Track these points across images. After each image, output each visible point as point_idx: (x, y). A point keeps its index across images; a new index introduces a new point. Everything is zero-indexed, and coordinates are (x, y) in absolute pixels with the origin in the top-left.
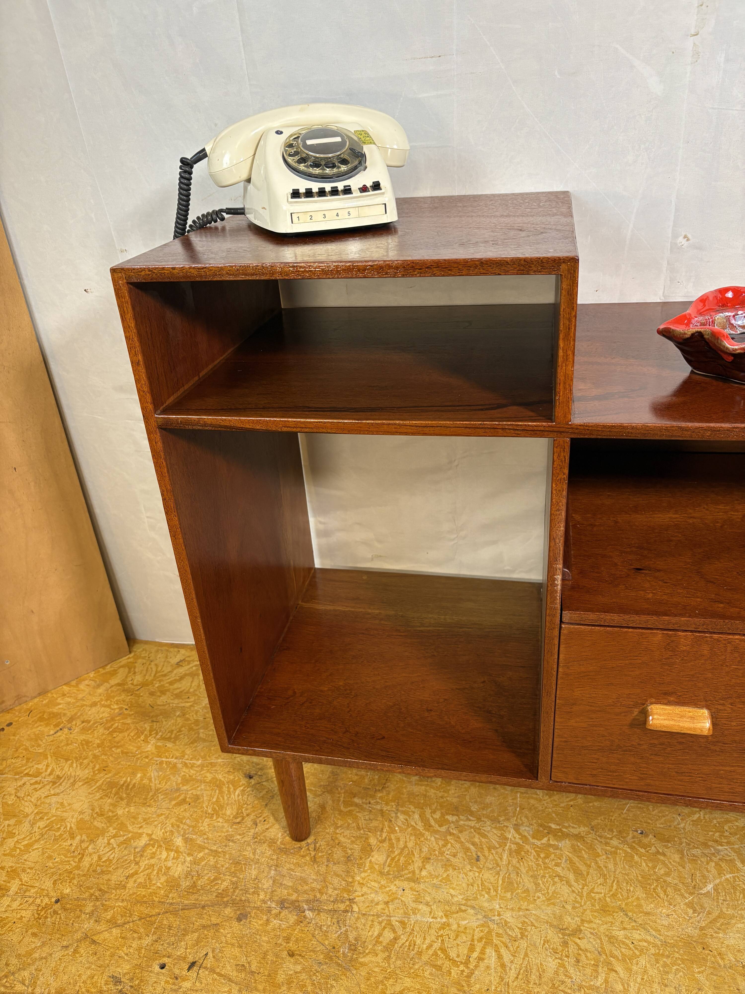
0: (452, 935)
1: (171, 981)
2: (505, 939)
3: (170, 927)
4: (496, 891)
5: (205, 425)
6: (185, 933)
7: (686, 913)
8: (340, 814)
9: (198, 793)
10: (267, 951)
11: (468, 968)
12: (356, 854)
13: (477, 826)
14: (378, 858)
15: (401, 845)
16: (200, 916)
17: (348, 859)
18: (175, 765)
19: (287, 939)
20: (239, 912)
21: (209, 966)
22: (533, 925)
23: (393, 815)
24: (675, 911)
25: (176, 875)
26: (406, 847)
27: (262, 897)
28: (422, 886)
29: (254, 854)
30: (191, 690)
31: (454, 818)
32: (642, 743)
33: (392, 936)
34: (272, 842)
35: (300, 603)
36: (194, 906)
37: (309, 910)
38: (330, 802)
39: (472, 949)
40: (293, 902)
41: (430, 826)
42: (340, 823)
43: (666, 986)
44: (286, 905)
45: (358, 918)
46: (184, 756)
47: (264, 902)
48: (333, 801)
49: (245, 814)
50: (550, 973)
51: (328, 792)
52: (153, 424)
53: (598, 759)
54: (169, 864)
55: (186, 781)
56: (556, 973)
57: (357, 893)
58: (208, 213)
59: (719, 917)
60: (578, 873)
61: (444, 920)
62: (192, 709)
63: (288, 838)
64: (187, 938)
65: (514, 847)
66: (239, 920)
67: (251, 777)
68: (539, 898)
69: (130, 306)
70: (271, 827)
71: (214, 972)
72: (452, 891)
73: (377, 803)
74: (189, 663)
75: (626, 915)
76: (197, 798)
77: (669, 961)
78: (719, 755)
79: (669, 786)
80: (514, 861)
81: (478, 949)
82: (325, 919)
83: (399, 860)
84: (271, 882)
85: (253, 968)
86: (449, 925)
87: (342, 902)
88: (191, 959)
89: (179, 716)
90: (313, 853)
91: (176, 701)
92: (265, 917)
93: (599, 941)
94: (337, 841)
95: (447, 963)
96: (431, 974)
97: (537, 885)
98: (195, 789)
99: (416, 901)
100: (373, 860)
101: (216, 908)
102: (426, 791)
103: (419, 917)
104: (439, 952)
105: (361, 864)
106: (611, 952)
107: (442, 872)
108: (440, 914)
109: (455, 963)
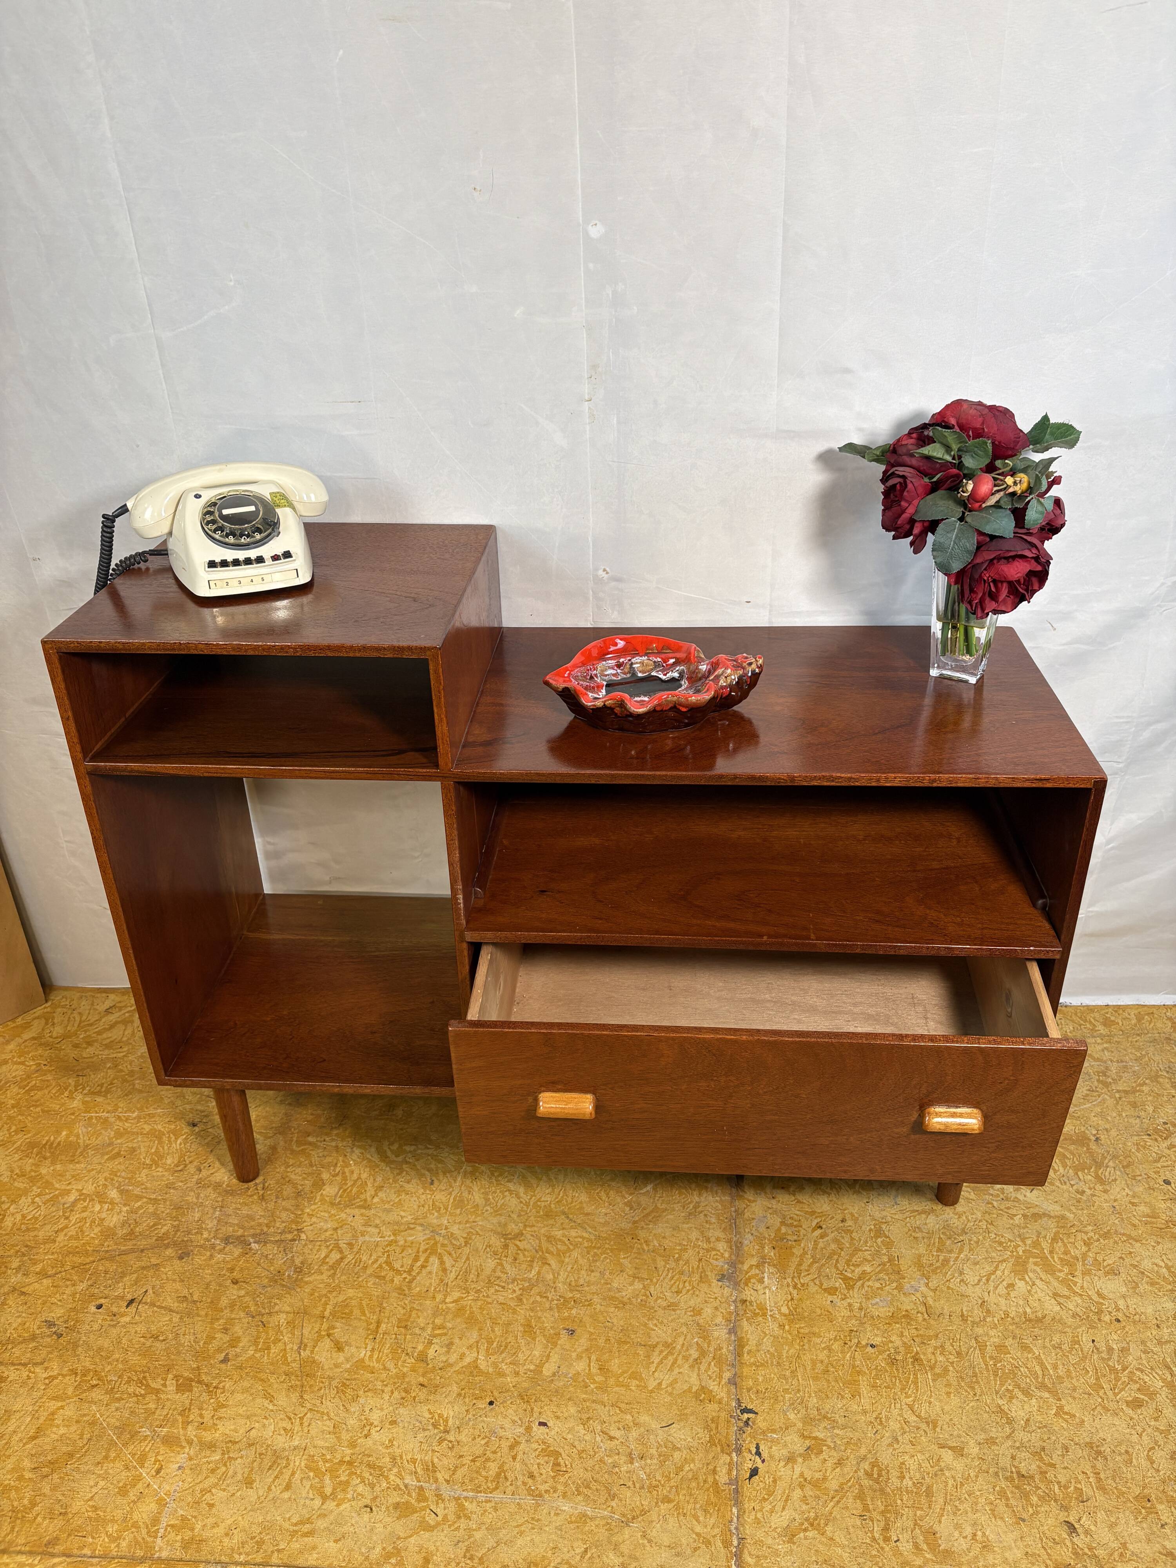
0: (398, 1250)
1: (109, 1318)
2: (450, 1248)
3: (106, 1272)
4: (446, 1209)
5: (132, 771)
6: (123, 1275)
7: (623, 1211)
8: (291, 1154)
9: (135, 1145)
10: (210, 1282)
11: (410, 1275)
12: (307, 1189)
13: (435, 1153)
14: (329, 1191)
15: (355, 1176)
16: (139, 1259)
17: (298, 1194)
18: (106, 1120)
19: (232, 1270)
20: (180, 1252)
21: (149, 1301)
22: (477, 1234)
23: (349, 1150)
24: (613, 1210)
25: (111, 1225)
26: (359, 1178)
27: (206, 1235)
28: (373, 1212)
29: (197, 1198)
30: (125, 1039)
31: (412, 1148)
33: (338, 1256)
34: (218, 1185)
35: (245, 932)
36: (132, 1251)
37: (255, 1242)
38: (282, 1143)
39: (416, 1259)
40: (238, 1238)
41: (387, 1157)
42: (291, 1162)
43: (593, 1271)
44: (231, 1240)
45: (306, 1244)
46: (117, 1110)
47: (208, 1240)
48: (285, 1142)
49: (187, 1162)
50: (488, 1271)
51: (280, 1134)
52: (83, 770)
54: (104, 1215)
55: (119, 1134)
56: (494, 1271)
57: (305, 1224)
58: (131, 556)
59: (652, 1211)
60: (528, 1186)
61: (392, 1238)
62: (125, 1059)
63: (235, 1181)
64: (125, 1279)
66: (181, 1258)
67: (194, 1125)
68: (487, 1211)
69: (60, 671)
70: (216, 1172)
71: (155, 1306)
72: (403, 1214)
73: (333, 1140)
74: (120, 1009)
75: (568, 1217)
76: (133, 1150)
77: (599, 1252)
80: (468, 1182)
81: (422, 1259)
82: (271, 1249)
83: (351, 1191)
84: (215, 1222)
85: (195, 1298)
86: (396, 1242)
87: (290, 1232)
88: (129, 1297)
89: (109, 1068)
90: (261, 1192)
91: (106, 1052)
92: (208, 1254)
93: (537, 1241)
94: (287, 1179)
95: (391, 1273)
96: (374, 1284)
97: (487, 1200)
98: (131, 1141)
99: (366, 1224)
100: (324, 1193)
101: (156, 1250)
102: (386, 1124)
103: (367, 1238)
104: (384, 1265)
105: (312, 1198)
106: (547, 1249)
107: (393, 1197)
108: (388, 1233)
109: (398, 1272)
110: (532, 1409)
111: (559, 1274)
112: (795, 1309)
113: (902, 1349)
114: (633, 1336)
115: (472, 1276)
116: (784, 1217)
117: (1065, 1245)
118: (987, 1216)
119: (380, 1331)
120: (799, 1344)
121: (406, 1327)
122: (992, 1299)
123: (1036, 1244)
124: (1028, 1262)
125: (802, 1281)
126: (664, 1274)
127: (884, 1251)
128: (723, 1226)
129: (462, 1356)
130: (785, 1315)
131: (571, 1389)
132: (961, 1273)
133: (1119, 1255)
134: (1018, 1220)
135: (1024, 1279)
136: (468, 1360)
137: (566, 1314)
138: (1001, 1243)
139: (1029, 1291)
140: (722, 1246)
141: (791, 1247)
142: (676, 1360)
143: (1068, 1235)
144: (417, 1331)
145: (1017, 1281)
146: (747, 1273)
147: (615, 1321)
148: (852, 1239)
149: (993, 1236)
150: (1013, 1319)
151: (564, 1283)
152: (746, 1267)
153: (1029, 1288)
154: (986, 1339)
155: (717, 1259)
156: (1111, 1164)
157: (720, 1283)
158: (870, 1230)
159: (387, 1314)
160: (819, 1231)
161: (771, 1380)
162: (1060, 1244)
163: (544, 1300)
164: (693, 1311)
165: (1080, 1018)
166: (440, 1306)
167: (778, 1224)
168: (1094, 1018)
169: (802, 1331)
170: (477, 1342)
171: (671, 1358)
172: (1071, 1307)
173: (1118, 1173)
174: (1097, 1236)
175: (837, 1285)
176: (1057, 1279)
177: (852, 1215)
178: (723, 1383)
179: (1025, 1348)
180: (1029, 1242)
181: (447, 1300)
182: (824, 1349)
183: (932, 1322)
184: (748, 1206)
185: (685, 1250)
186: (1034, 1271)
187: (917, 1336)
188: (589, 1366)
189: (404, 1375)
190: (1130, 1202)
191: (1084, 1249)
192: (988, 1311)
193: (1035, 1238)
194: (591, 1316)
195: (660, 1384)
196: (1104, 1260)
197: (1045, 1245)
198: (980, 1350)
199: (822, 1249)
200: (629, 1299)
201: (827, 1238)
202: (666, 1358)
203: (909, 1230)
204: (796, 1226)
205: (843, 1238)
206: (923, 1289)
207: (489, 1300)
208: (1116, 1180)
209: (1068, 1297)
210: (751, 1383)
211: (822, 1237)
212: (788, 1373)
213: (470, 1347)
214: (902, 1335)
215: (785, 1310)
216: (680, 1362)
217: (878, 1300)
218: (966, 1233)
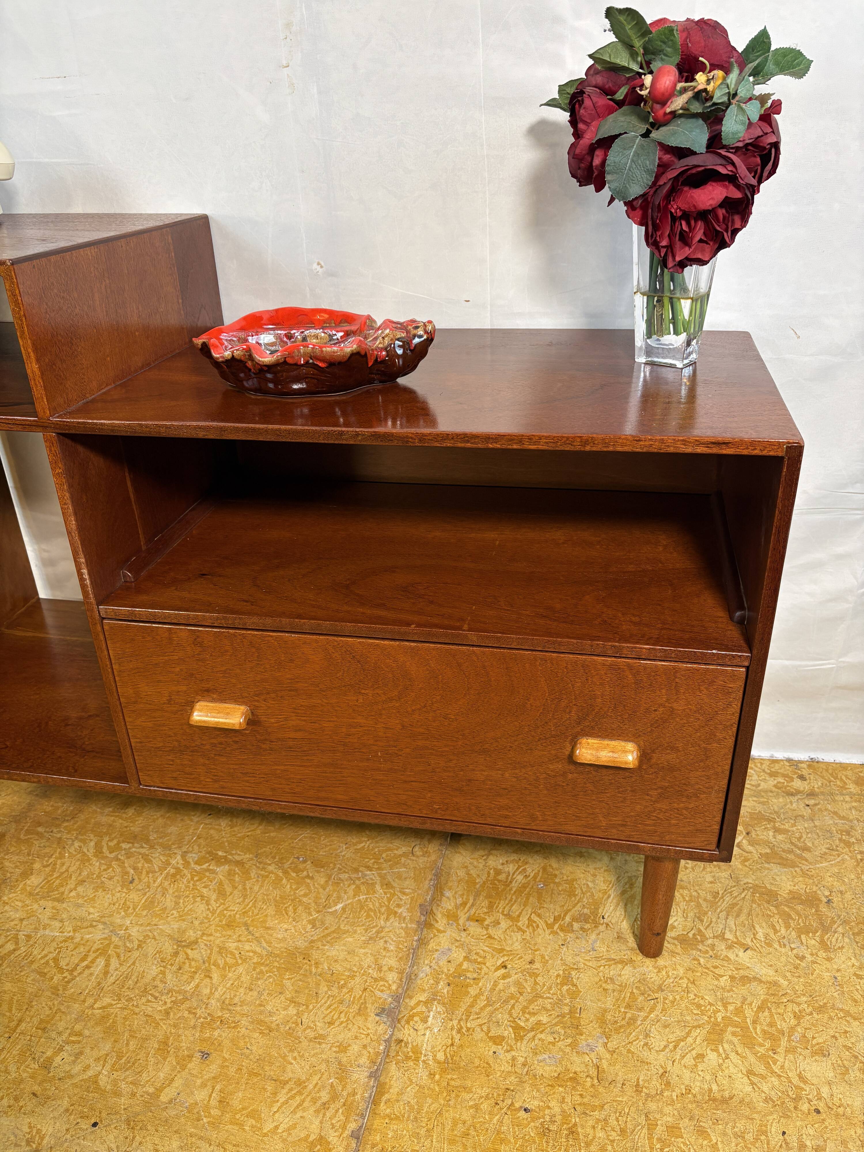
0: (72, 946)
2: (121, 950)
4: (134, 909)
7: (305, 929)
8: (16, 842)
11: (71, 974)
12: (15, 877)
13: (147, 852)
14: (34, 880)
15: (64, 869)
17: (4, 882)
22: (154, 938)
23: (70, 842)
24: (294, 927)
26: (67, 871)
28: (64, 905)
31: (128, 846)
32: (204, 742)
33: (12, 947)
35: (3, 629)
38: (13, 831)
39: (85, 958)
41: (101, 852)
42: (12, 849)
43: (252, 990)
48: (16, 830)
50: (147, 979)
51: (15, 821)
53: (173, 761)
56: (154, 979)
60: (222, 893)
61: (71, 934)
65: (173, 871)
68: (172, 915)
73: (59, 832)
75: (248, 929)
77: (265, 969)
78: (270, 754)
79: (240, 788)
80: (166, 884)
81: (90, 959)
83: (54, 882)
86: (72, 938)
93: (209, 952)
95: (54, 971)
96: (33, 980)
97: (177, 903)
99: (53, 918)
100: (28, 882)
102: (114, 821)
103: (47, 932)
104: (51, 962)
105: (15, 886)
106: (215, 961)
107: (90, 893)
108: (69, 929)
109: (61, 970)
110: (134, 1138)
111: (216, 989)
112: (452, 1057)
113: (558, 1118)
114: (267, 1068)
115: (130, 982)
116: (470, 951)
117: (772, 1016)
118: (690, 974)
119: (18, 1031)
120: (444, 1099)
121: (44, 1029)
122: (675, 1070)
123: (739, 1011)
124: (726, 1031)
125: (469, 1025)
126: (323, 1001)
127: (567, 1001)
128: (400, 955)
129: (87, 1067)
130: (439, 1063)
131: (183, 1120)
132: (647, 1036)
133: (832, 1033)
134: (724, 981)
135: (716, 1050)
136: (90, 1073)
137: (208, 1035)
138: (699, 1006)
139: (720, 1065)
140: (392, 977)
141: (467, 986)
142: (303, 1101)
143: (778, 1004)
144: (54, 1035)
145: (709, 1051)
146: (413, 1009)
147: (254, 1048)
148: (536, 983)
149: (692, 996)
150: (695, 1096)
151: (218, 1000)
152: (412, 1003)
153: (721, 1061)
154: (658, 1116)
155: (382, 991)
156: (840, 929)
157: (378, 1018)
158: (558, 975)
159: (32, 1013)
160: (503, 971)
161: (402, 1137)
162: (766, 1013)
163: (191, 1016)
164: (339, 1046)
165: (831, 775)
166: (87, 1011)
167: (461, 959)
168: (846, 776)
169: (453, 1083)
170: (107, 1055)
171: (298, 1099)
172: (765, 1089)
173: (847, 940)
174: (810, 1009)
175: (506, 1034)
176: (755, 1054)
177: (543, 957)
178: (345, 1135)
179: (702, 1132)
180: (731, 1008)
181: (96, 1006)
182: (471, 1107)
183: (601, 1089)
184: (435, 936)
185: (353, 977)
186: (731, 1042)
187: (580, 1104)
188: (210, 1096)
189: (22, 1081)
190: (855, 974)
191: (793, 1022)
192: (668, 1084)
193: (739, 1005)
194: (232, 1041)
195: (277, 1127)
196: (814, 1038)
197: (749, 1014)
198: (649, 1129)
199: (500, 991)
200: (278, 1025)
201: (508, 980)
202: (293, 1097)
203: (600, 980)
204: (479, 963)
205: (526, 980)
206: (601, 1049)
207: (137, 1010)
208: (843, 947)
209: (763, 1077)
210: (378, 1138)
211: (504, 977)
212: (423, 1132)
213: (98, 1060)
214: (563, 1101)
215: (441, 1056)
216: (306, 1104)
217: (546, 1056)
218: (663, 991)
